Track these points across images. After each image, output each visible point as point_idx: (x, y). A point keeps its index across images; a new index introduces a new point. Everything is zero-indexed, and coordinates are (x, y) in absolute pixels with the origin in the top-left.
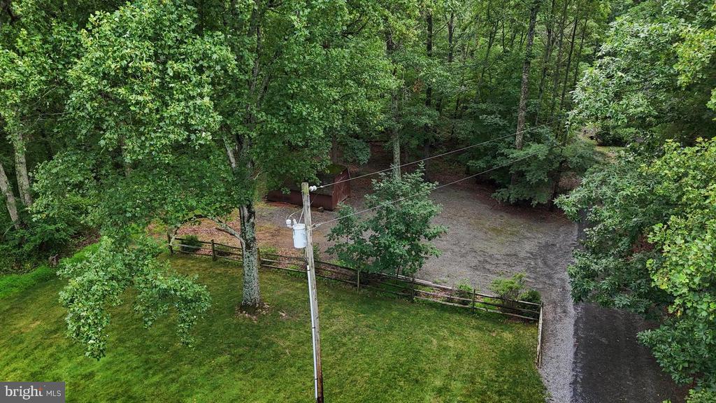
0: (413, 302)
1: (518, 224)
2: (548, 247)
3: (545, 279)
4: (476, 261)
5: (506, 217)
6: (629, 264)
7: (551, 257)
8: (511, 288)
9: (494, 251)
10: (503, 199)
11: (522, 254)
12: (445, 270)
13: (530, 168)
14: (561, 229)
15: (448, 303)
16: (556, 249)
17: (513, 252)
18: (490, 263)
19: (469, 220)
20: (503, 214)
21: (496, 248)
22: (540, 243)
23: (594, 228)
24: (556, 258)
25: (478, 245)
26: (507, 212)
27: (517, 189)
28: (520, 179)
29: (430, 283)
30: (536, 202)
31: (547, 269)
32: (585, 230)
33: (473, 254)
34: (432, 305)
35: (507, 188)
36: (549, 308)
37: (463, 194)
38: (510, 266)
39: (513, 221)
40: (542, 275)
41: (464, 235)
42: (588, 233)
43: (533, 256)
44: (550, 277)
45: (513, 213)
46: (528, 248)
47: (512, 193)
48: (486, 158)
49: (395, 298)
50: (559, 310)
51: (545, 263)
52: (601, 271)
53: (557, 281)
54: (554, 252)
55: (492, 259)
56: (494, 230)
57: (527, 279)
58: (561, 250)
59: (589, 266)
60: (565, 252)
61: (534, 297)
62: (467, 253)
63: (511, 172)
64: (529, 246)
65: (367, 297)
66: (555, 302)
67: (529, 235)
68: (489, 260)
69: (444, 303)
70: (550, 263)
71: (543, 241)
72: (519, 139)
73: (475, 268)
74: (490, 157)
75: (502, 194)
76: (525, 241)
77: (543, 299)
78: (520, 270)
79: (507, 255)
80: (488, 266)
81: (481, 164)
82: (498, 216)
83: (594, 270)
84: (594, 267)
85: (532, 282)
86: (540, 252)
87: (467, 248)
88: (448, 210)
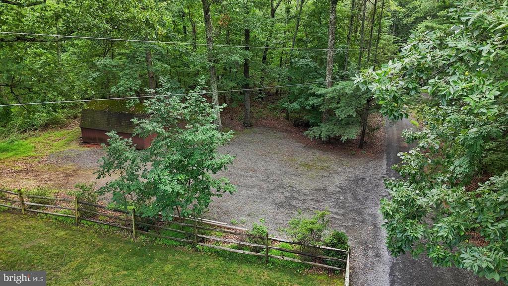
0: (197, 250)
1: (330, 159)
2: (358, 181)
3: (354, 215)
4: (283, 197)
5: (318, 153)
6: (479, 195)
7: (361, 191)
8: (311, 230)
9: (303, 186)
10: (315, 137)
11: (332, 189)
12: (247, 208)
13: (339, 105)
14: (371, 163)
15: (237, 251)
16: (366, 183)
17: (322, 187)
18: (297, 199)
19: (282, 157)
20: (315, 151)
21: (305, 184)
22: (349, 177)
23: (410, 152)
24: (366, 191)
25: (287, 181)
26: (319, 149)
27: (328, 126)
28: (330, 118)
29: (224, 224)
30: (346, 138)
31: (356, 203)
32: (399, 155)
33: (281, 190)
34: (220, 254)
35: (318, 126)
36: (358, 252)
37: (281, 135)
38: (318, 201)
39: (324, 157)
40: (351, 211)
41: (274, 171)
42: (403, 158)
43: (343, 190)
44: (360, 213)
45: (324, 150)
46: (337, 182)
47: (324, 130)
48: (300, 100)
49: (176, 246)
50: (370, 254)
51: (355, 198)
52: (432, 207)
53: (367, 217)
54: (364, 186)
55: (300, 195)
56: (306, 165)
57: (335, 216)
58: (371, 184)
59: (414, 200)
60: (375, 186)
61: (340, 240)
62: (274, 189)
63: (322, 110)
64: (339, 180)
65: (142, 246)
66: (366, 243)
67: (339, 169)
68: (296, 195)
69: (232, 250)
70: (359, 197)
71: (353, 175)
72: (328, 79)
73: (281, 205)
74: (303, 99)
75: (314, 132)
76: (335, 175)
77: (350, 243)
78: (327, 206)
79: (316, 190)
80: (294, 203)
81: (296, 106)
82: (311, 153)
83: (420, 207)
84: (421, 201)
85: (340, 220)
86: (350, 186)
87: (276, 183)
88: (263, 148)
